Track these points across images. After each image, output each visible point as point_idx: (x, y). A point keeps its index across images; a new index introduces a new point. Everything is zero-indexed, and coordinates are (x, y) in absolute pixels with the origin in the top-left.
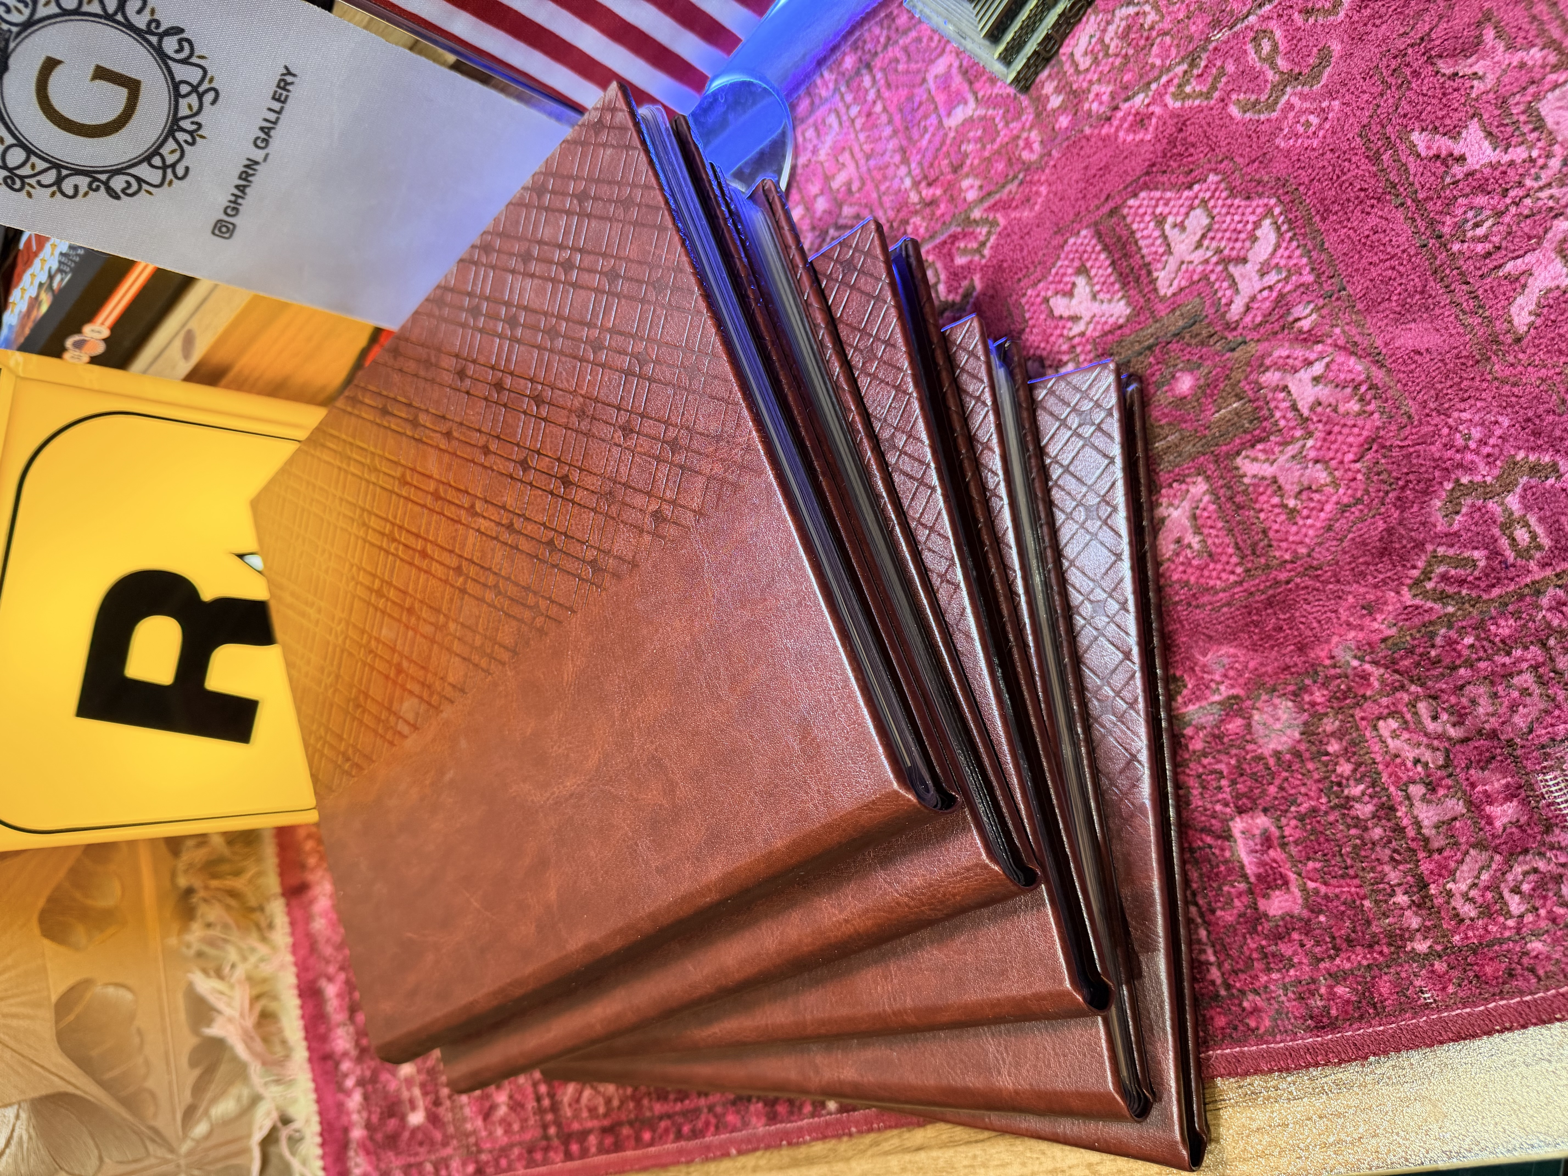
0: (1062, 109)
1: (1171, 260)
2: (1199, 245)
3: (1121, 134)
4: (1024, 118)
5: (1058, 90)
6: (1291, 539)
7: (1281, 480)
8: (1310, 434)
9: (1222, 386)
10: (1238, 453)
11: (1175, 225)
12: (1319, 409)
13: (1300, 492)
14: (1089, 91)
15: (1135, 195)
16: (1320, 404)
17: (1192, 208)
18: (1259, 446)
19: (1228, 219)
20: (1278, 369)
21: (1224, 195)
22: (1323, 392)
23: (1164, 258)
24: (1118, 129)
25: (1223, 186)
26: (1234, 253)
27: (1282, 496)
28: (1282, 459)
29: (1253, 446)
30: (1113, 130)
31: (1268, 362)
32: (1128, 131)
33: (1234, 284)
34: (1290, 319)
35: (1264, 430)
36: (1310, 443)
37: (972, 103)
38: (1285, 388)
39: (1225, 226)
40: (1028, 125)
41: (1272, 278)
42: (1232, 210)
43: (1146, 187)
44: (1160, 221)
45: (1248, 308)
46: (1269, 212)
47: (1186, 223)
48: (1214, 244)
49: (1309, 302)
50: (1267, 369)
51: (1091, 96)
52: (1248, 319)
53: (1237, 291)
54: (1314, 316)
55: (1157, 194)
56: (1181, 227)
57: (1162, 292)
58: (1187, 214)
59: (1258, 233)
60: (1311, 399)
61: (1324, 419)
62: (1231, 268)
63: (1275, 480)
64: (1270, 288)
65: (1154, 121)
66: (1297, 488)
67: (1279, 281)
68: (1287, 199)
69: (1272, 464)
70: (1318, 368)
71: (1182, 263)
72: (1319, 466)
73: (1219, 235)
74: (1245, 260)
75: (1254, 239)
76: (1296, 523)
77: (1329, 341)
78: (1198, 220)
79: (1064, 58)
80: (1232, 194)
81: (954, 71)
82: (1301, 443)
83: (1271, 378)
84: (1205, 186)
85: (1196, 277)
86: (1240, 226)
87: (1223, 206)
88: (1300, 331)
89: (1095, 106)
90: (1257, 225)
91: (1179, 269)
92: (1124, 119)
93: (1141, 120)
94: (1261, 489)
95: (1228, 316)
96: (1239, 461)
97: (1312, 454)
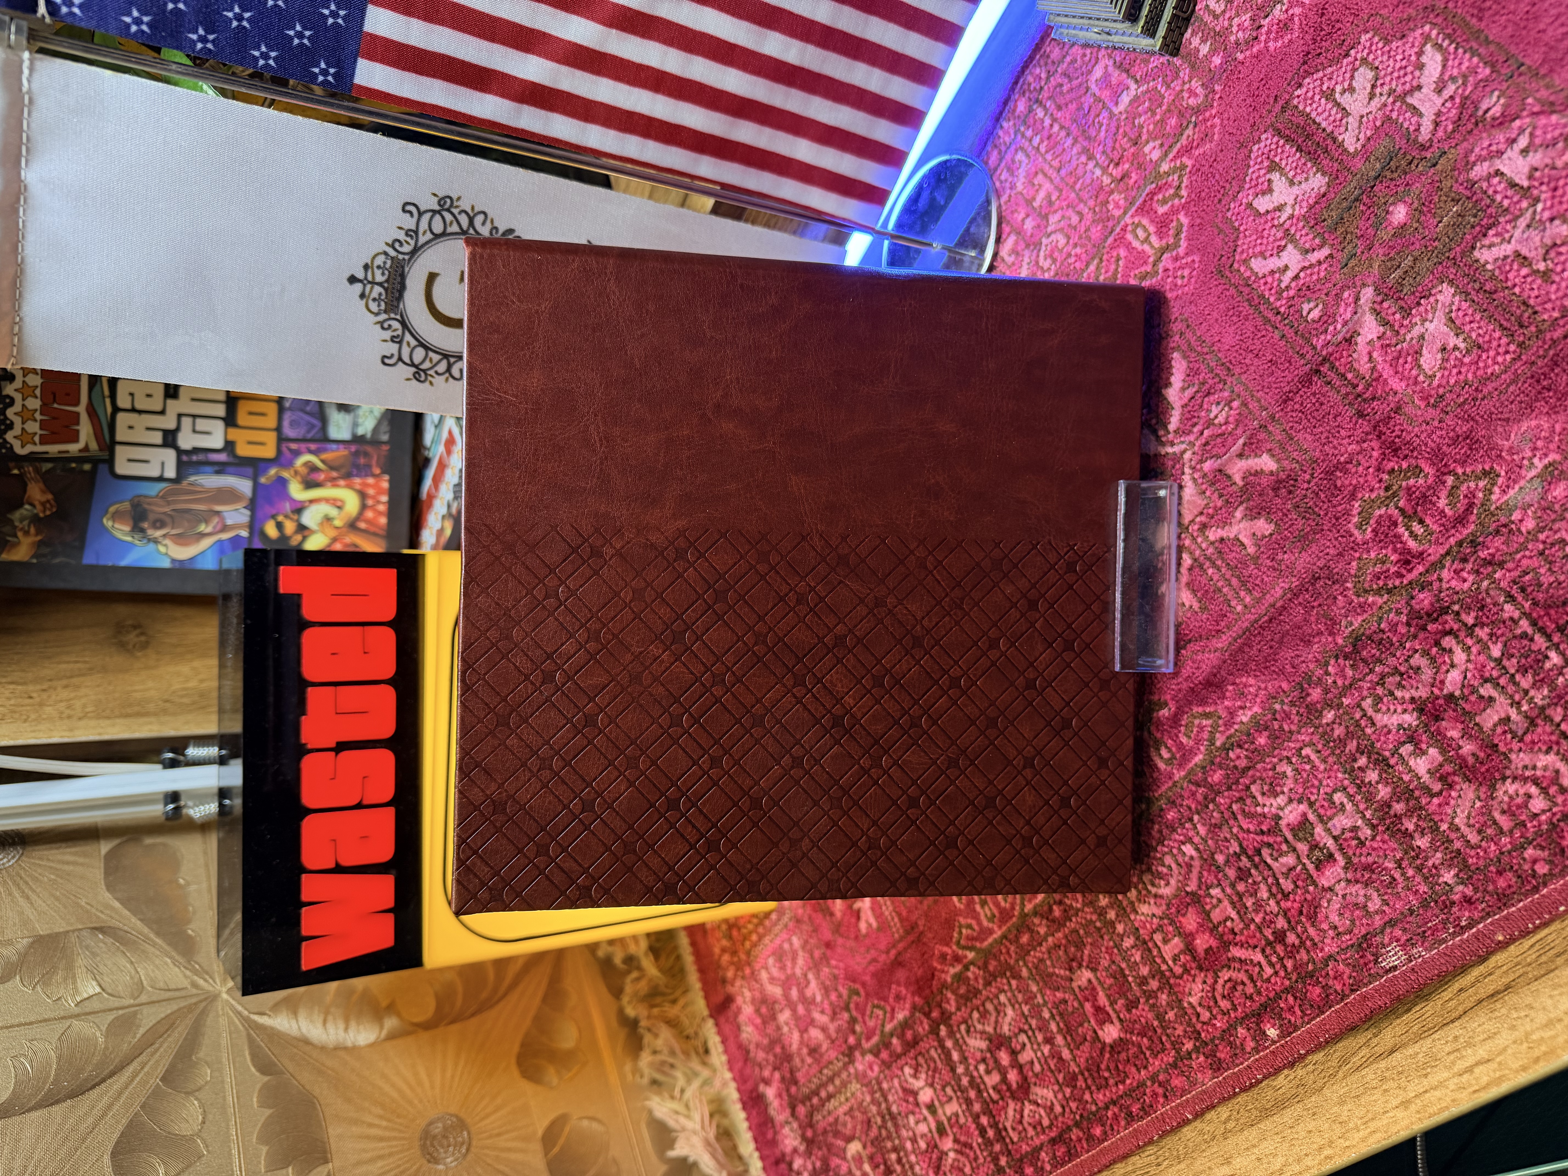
0: (1213, 52)
1: (1350, 119)
2: (1372, 96)
3: (1271, 44)
4: (1181, 75)
5: (1203, 41)
6: (1553, 297)
7: (1524, 252)
8: (1537, 200)
9: (1436, 199)
10: (1473, 248)
11: (1344, 91)
12: (1537, 174)
13: (1547, 252)
14: (1231, 26)
15: (1300, 86)
16: (1536, 169)
17: (1355, 70)
18: (1491, 232)
19: (1391, 62)
20: (1485, 160)
21: (1380, 45)
22: (1536, 158)
23: (1344, 121)
24: (1266, 42)
25: (1376, 39)
26: (1407, 87)
27: (1530, 265)
28: (1517, 233)
29: (1485, 235)
30: (1262, 45)
31: (1472, 158)
32: (1276, 40)
33: (1415, 111)
34: (1480, 113)
35: (1491, 216)
36: (1539, 207)
37: (1133, 86)
38: (1498, 173)
39: (1390, 69)
40: (1187, 78)
41: (1451, 89)
42: (1392, 53)
43: (1308, 74)
44: (1329, 95)
45: (1437, 124)
46: (1427, 38)
47: (1354, 84)
48: (1386, 88)
49: (1492, 92)
50: (1474, 164)
51: (1235, 29)
52: (1440, 133)
53: (1421, 115)
54: (1502, 101)
55: (1321, 74)
56: (1351, 89)
57: (1351, 150)
58: (1352, 77)
59: (1424, 60)
60: (1526, 170)
61: (1546, 180)
62: (1409, 100)
63: (1518, 254)
64: (1452, 98)
65: (1296, 19)
66: (1542, 251)
67: (1458, 88)
68: (1439, 20)
69: (1509, 242)
70: (1523, 142)
71: (1362, 117)
72: (1557, 222)
73: (1388, 78)
74: (1419, 87)
75: (1420, 67)
76: (1553, 282)
77: (1525, 113)
78: (1363, 78)
79: (1201, 13)
80: (1387, 42)
81: (1111, 69)
82: (1531, 210)
83: (1480, 170)
84: (1360, 47)
85: (1378, 123)
86: (1404, 63)
87: (1382, 55)
88: (1494, 119)
89: (1240, 34)
90: (1420, 54)
91: (1361, 122)
92: (1269, 32)
93: (1284, 26)
94: (1508, 268)
95: (1420, 139)
96: (1476, 254)
97: (1547, 215)
